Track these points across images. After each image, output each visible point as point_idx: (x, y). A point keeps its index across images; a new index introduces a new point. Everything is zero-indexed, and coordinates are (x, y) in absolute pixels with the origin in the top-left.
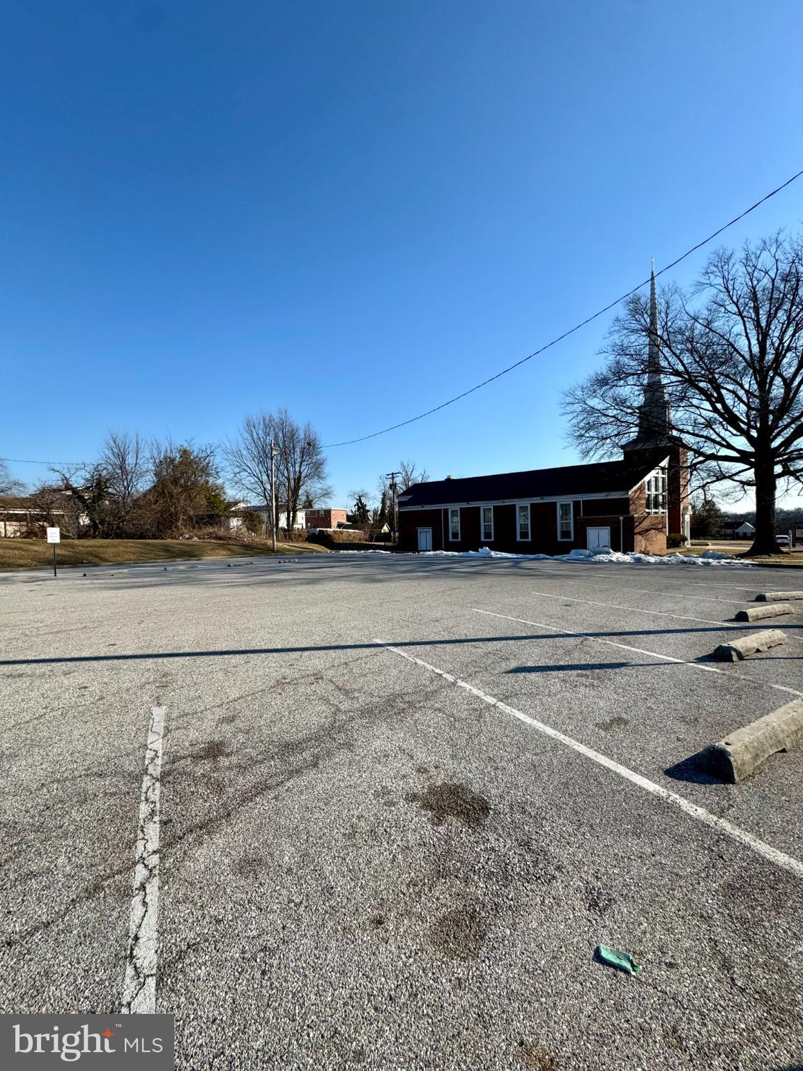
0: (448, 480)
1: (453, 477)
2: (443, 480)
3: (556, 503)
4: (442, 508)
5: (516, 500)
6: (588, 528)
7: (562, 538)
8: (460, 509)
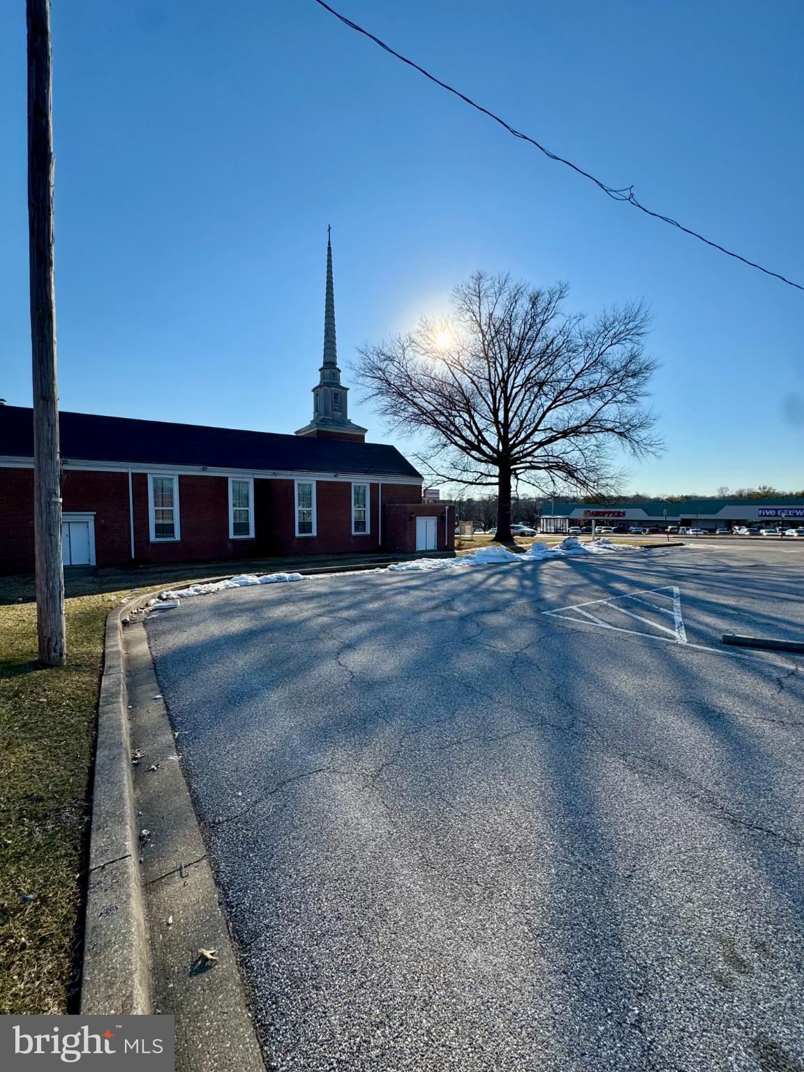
3: (350, 483)
4: (130, 471)
5: (295, 473)
6: (417, 518)
7: (357, 529)
8: (180, 476)
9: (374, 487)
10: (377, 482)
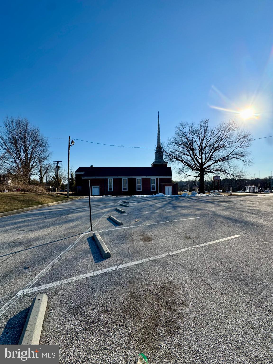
0: (92, 167)
1: (94, 166)
2: (90, 167)
3: (150, 178)
4: (105, 178)
5: (136, 177)
6: (165, 187)
7: (152, 190)
8: (114, 179)
9: (157, 179)
10: (157, 178)
